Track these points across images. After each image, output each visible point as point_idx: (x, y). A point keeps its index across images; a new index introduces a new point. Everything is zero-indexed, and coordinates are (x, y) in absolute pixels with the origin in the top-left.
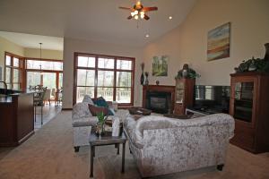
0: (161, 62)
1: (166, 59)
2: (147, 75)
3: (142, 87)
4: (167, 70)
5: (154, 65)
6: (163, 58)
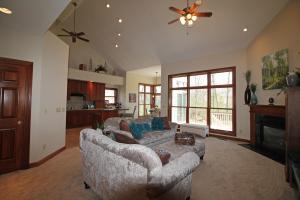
0: (275, 64)
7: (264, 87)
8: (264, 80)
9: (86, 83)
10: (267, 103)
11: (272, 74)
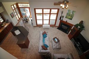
1: (74, 13)
2: (63, 17)
3: (60, 21)
4: (72, 18)
5: (67, 14)
6: (73, 12)
7: (66, 17)
10: (65, 21)
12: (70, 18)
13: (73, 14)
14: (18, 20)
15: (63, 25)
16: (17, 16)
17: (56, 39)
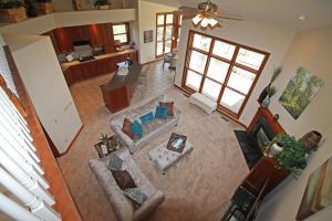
0: (303, 87)
7: (281, 99)
8: (285, 93)
9: (87, 27)
10: (274, 114)
11: (294, 95)
12: (293, 105)
13: (309, 90)
14: (157, 57)
15: (262, 131)
16: (160, 46)
17: (180, 141)
